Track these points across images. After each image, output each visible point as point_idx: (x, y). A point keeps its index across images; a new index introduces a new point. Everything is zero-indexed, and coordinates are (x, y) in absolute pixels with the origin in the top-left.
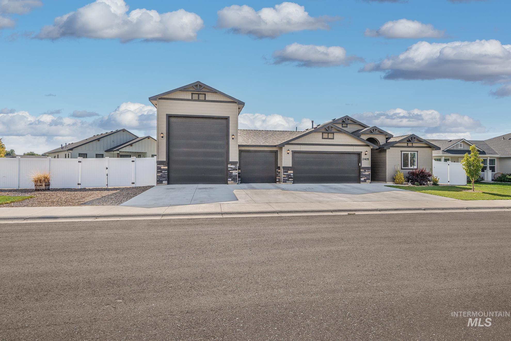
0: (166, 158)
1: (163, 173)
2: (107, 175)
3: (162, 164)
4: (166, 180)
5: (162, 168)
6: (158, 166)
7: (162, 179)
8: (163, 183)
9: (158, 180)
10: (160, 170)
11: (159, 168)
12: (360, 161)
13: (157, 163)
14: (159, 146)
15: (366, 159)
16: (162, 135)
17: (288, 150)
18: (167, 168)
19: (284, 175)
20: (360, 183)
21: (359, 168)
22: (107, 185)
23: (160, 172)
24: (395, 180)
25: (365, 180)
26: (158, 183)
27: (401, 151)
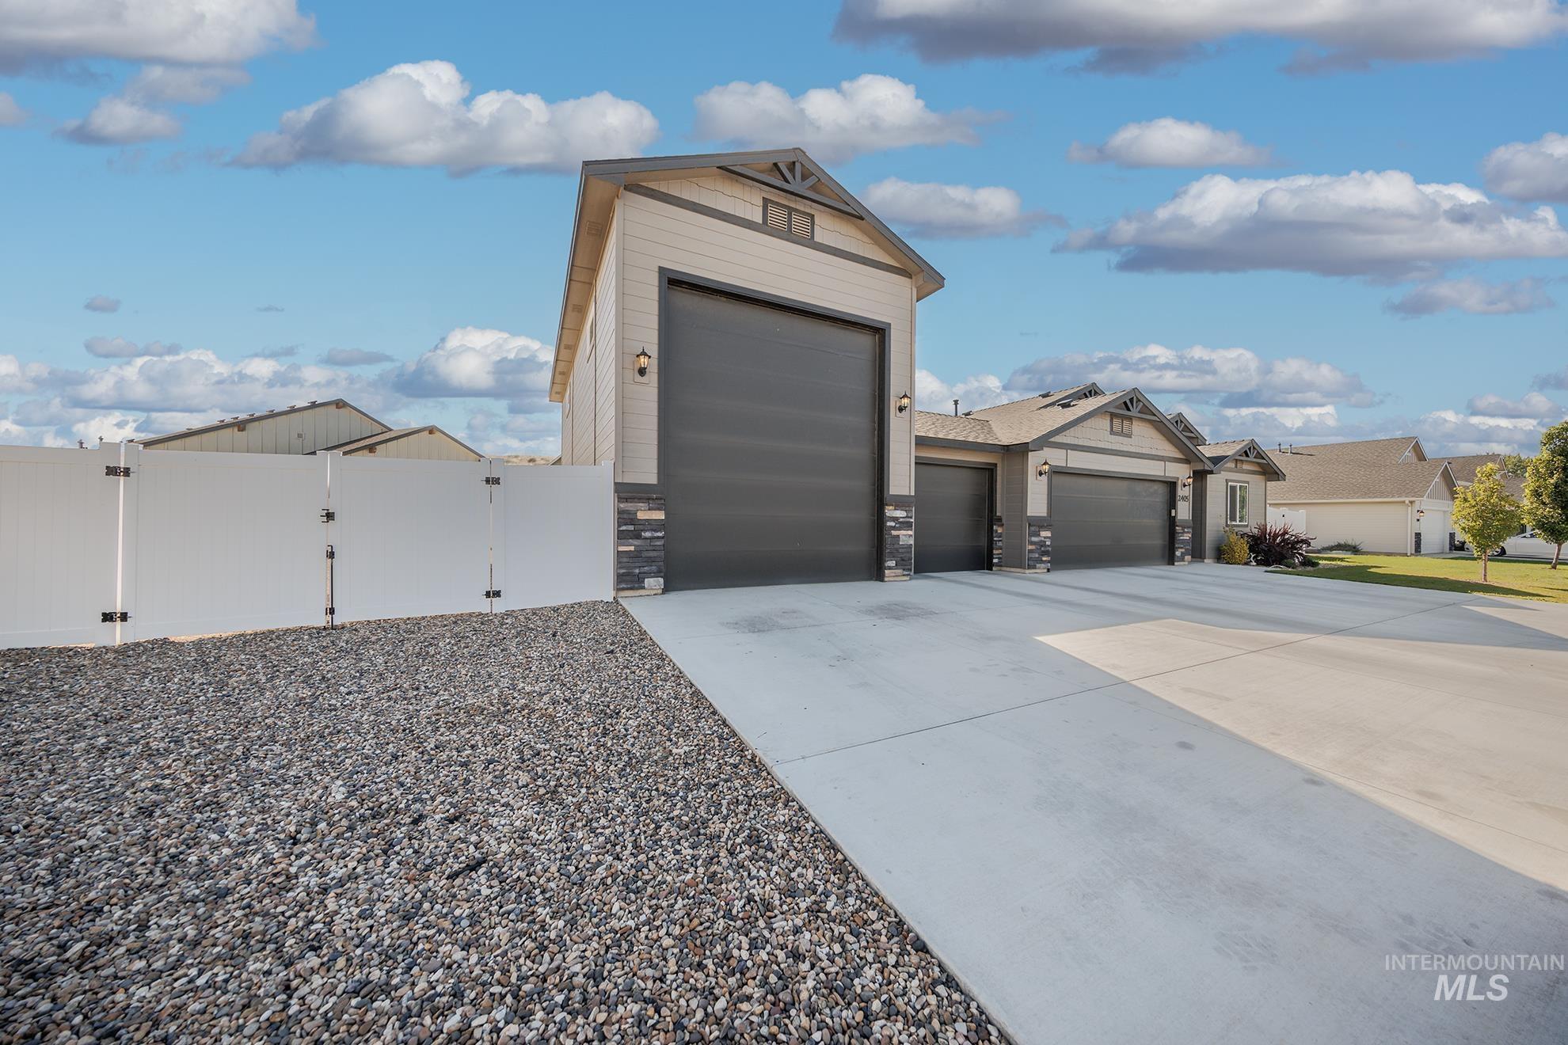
0: (656, 469)
1: (646, 538)
2: (331, 555)
3: (640, 500)
4: (656, 575)
5: (641, 515)
6: (622, 505)
7: (643, 570)
8: (643, 588)
9: (623, 575)
10: (631, 528)
11: (625, 516)
12: (1172, 503)
13: (616, 491)
14: (625, 414)
15: (1184, 498)
16: (643, 361)
17: (1046, 463)
18: (660, 515)
19: (1032, 543)
20: (1173, 564)
21: (1172, 522)
22: (332, 611)
23: (630, 534)
24: (1223, 555)
25: (1183, 555)
26: (623, 589)
27: (1227, 481)
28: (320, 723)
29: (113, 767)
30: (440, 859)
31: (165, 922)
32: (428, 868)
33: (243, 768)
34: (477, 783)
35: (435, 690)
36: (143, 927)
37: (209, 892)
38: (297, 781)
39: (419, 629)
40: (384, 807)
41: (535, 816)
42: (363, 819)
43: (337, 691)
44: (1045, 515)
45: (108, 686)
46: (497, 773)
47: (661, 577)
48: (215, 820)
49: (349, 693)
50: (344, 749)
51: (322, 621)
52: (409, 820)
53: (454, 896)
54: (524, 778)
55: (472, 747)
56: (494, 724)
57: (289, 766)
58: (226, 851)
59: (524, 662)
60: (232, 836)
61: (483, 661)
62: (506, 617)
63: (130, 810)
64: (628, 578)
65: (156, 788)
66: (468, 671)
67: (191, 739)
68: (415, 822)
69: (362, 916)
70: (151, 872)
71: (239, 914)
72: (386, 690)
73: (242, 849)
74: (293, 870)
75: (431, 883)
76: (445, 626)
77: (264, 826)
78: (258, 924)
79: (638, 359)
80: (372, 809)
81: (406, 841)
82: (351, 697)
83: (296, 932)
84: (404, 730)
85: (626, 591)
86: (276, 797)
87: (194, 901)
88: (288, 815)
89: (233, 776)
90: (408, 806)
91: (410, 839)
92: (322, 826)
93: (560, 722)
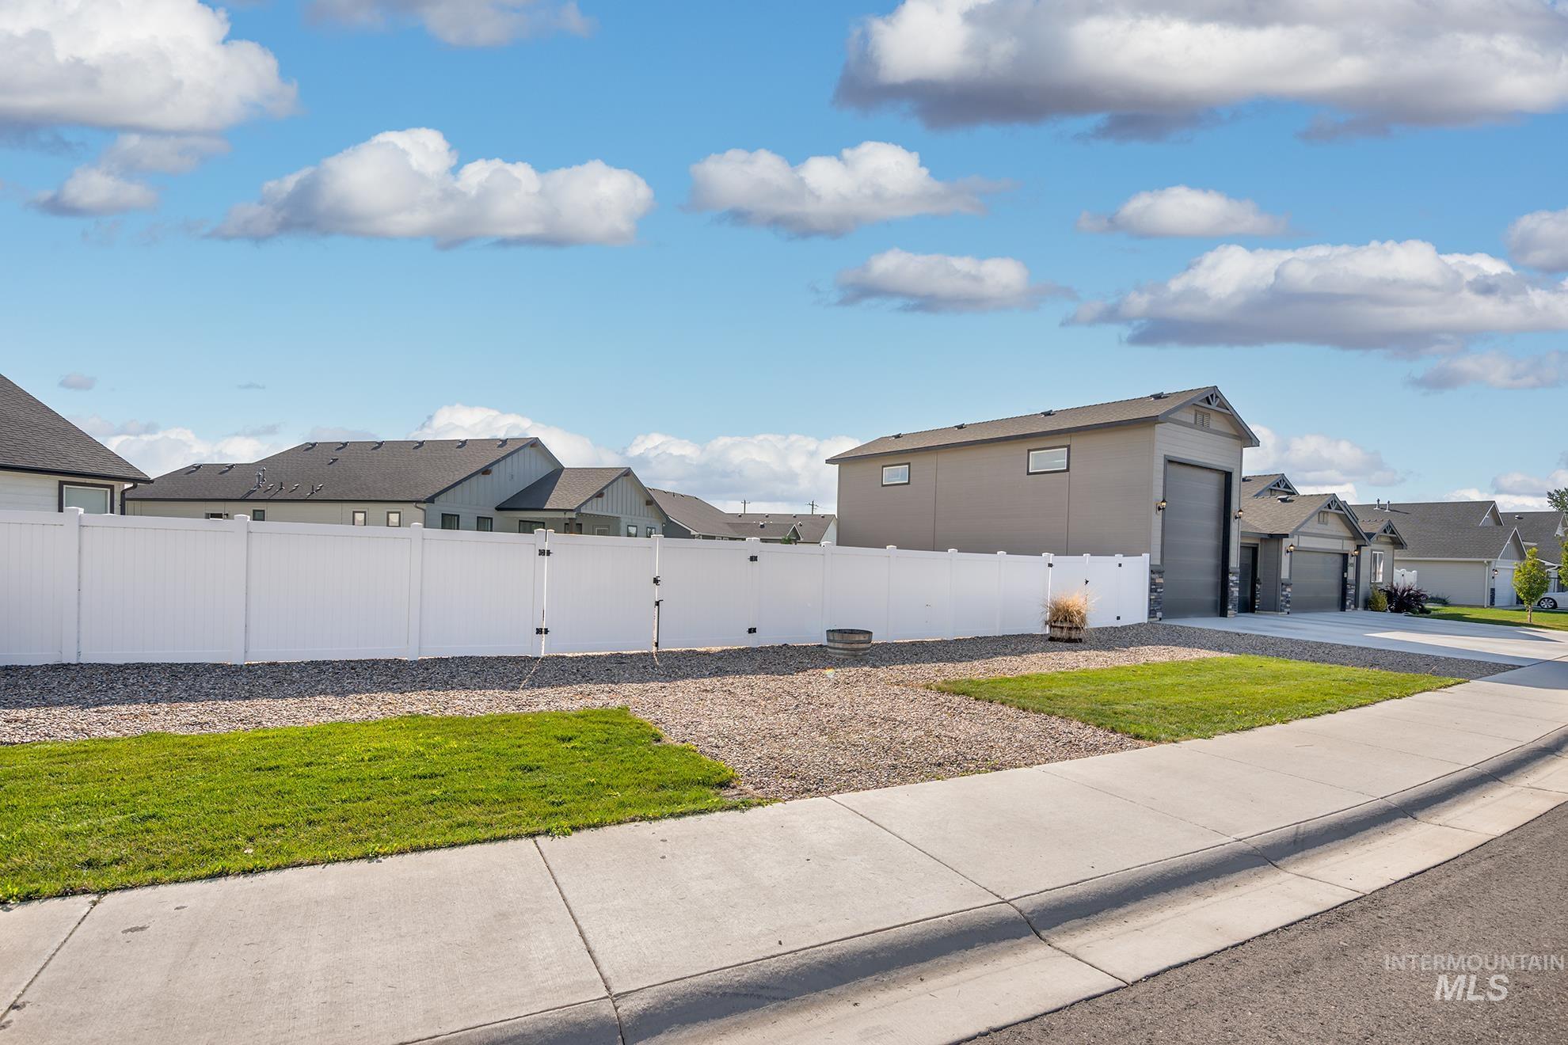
3: (1157, 572)
4: (1161, 609)
6: (1152, 576)
7: (1157, 608)
8: (1156, 617)
9: (1151, 610)
10: (1154, 587)
11: (1153, 581)
12: (1345, 569)
13: (1150, 569)
14: (1152, 530)
15: (1352, 565)
17: (1292, 545)
19: (1283, 596)
20: (1344, 611)
21: (1344, 581)
23: (1154, 590)
24: (1370, 604)
25: (1350, 604)
27: (1372, 551)
44: (1288, 578)
64: (1153, 612)
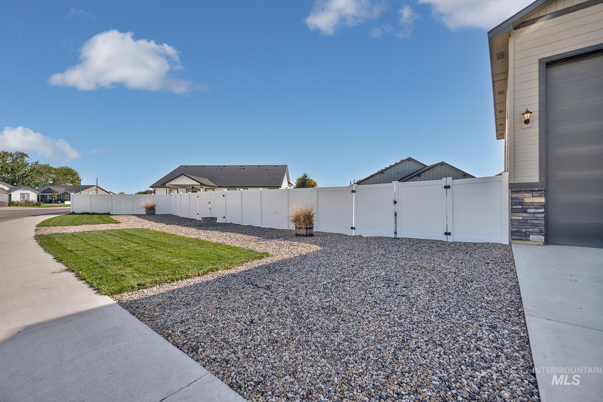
0: (538, 175)
1: (530, 213)
2: (396, 215)
3: (526, 191)
4: (540, 233)
5: (527, 200)
6: (514, 195)
7: (528, 230)
8: (529, 240)
9: (514, 232)
10: (520, 207)
11: (516, 201)
13: (510, 188)
14: (515, 147)
16: (527, 116)
18: (542, 200)
22: (396, 233)
23: (519, 210)
26: (515, 239)
28: (385, 259)
29: (350, 258)
30: (398, 292)
31: (352, 282)
32: (394, 292)
33: (368, 264)
34: (414, 283)
35: (415, 260)
36: (350, 281)
37: (359, 280)
38: (377, 270)
39: (420, 243)
40: (391, 279)
41: (424, 294)
42: (386, 280)
43: (391, 254)
45: (351, 243)
46: (421, 283)
47: (543, 235)
48: (362, 271)
49: (393, 255)
50: (387, 267)
51: (393, 236)
52: (395, 284)
53: (397, 298)
54: (427, 286)
55: (417, 275)
56: (427, 272)
57: (376, 266)
58: (362, 276)
59: (448, 259)
60: (364, 274)
61: (434, 255)
62: (451, 244)
63: (351, 265)
64: (519, 234)
65: (355, 263)
66: (427, 257)
67: (361, 256)
68: (396, 285)
69: (380, 293)
70: (352, 275)
71: (362, 285)
72: (402, 257)
73: (365, 277)
74: (371, 283)
75: (394, 294)
76: (429, 243)
77: (369, 275)
78: (364, 287)
79: (523, 115)
80: (389, 279)
81: (393, 287)
82: (393, 256)
83: (369, 291)
84: (402, 267)
85: (517, 241)
86: (372, 271)
87: (356, 281)
88: (373, 274)
89: (366, 264)
90: (396, 281)
91: (394, 287)
92: (378, 278)
93: (448, 278)
